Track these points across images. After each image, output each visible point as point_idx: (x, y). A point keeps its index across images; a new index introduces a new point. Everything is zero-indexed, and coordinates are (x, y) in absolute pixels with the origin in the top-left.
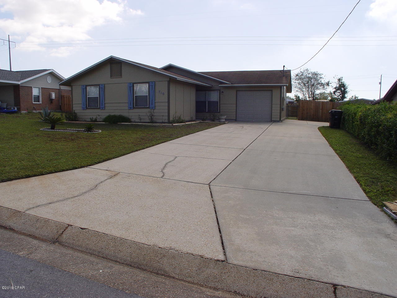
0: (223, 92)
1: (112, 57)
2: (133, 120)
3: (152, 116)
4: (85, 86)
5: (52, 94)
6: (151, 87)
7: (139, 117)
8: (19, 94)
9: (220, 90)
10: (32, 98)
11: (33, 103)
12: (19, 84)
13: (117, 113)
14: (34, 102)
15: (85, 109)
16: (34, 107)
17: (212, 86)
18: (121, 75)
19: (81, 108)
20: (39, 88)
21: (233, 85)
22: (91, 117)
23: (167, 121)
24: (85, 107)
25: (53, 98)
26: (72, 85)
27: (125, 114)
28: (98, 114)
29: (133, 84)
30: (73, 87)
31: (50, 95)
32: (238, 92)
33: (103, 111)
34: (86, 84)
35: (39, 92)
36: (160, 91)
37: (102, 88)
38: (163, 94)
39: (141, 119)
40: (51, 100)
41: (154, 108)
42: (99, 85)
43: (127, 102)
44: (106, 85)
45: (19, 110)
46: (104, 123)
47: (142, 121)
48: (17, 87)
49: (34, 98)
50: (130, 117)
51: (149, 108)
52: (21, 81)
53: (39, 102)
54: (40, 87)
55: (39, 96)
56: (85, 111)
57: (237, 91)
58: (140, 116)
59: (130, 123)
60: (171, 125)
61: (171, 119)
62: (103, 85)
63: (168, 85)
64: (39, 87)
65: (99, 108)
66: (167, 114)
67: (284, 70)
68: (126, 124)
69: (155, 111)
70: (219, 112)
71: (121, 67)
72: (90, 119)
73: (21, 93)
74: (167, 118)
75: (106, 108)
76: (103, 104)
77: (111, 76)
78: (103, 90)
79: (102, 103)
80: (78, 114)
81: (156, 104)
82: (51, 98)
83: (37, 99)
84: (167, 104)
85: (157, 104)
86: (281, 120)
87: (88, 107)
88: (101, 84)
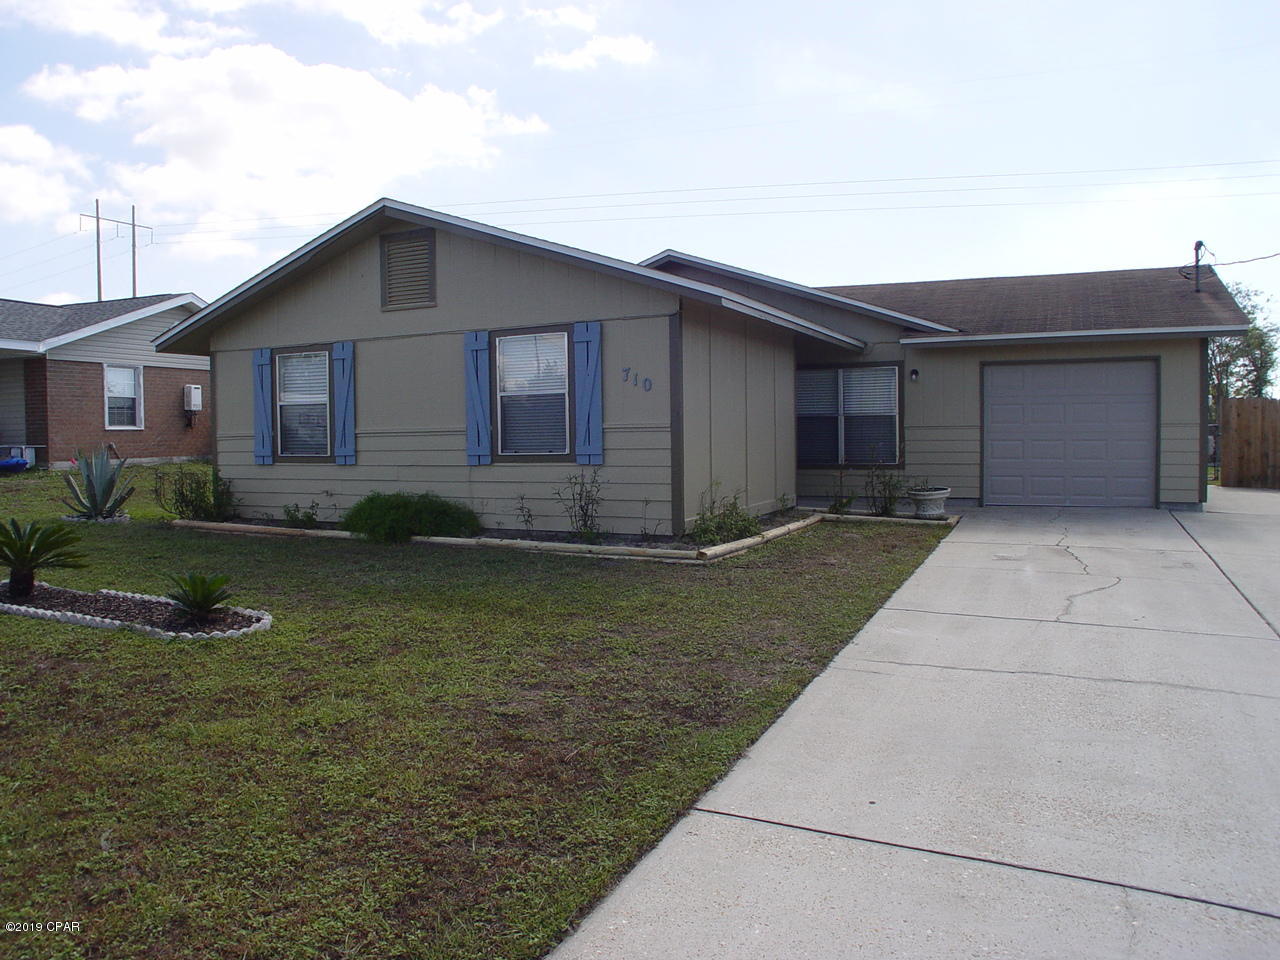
0: (915, 372)
1: (388, 204)
2: (489, 522)
3: (586, 505)
4: (267, 354)
5: (190, 392)
6: (580, 349)
7: (521, 509)
8: (44, 395)
9: (901, 364)
10: (103, 409)
11: (108, 428)
12: (44, 355)
13: (413, 485)
14: (111, 424)
15: (269, 461)
16: (110, 447)
17: (866, 344)
18: (432, 297)
19: (251, 459)
20: (135, 369)
21: (970, 338)
22: (291, 501)
23: (666, 529)
24: (268, 451)
25: (193, 408)
26: (212, 349)
27: (452, 488)
28: (326, 486)
29: (493, 335)
30: (220, 357)
31: (183, 397)
32: (988, 370)
33: (346, 472)
34: (273, 346)
35: (136, 385)
36: (627, 371)
37: (345, 363)
38: (648, 385)
39: (529, 517)
40: (188, 417)
41: (598, 460)
42: (328, 346)
43: (463, 426)
44: (360, 345)
45: (42, 457)
46: (346, 534)
47: (538, 525)
48: (34, 366)
49: (109, 408)
50: (476, 507)
51: (571, 458)
52: (48, 341)
53: (134, 424)
54: (141, 365)
55: (134, 400)
56: (265, 472)
57: (983, 365)
58: (527, 504)
59: (472, 541)
60: (694, 553)
61: (690, 518)
62: (349, 348)
63: (671, 339)
64: (132, 363)
65: (332, 459)
66: (666, 494)
67: (1201, 263)
68: (450, 546)
69: (604, 474)
70: (902, 466)
71: (432, 253)
72: (288, 512)
73: (51, 390)
74: (666, 512)
75: (363, 458)
76: (350, 439)
77: (384, 304)
78: (347, 372)
79: (344, 435)
80: (238, 487)
81: (608, 436)
82: (186, 408)
83: (126, 410)
84: (666, 439)
85: (612, 440)
86: (1205, 501)
87: (279, 452)
88: (338, 342)
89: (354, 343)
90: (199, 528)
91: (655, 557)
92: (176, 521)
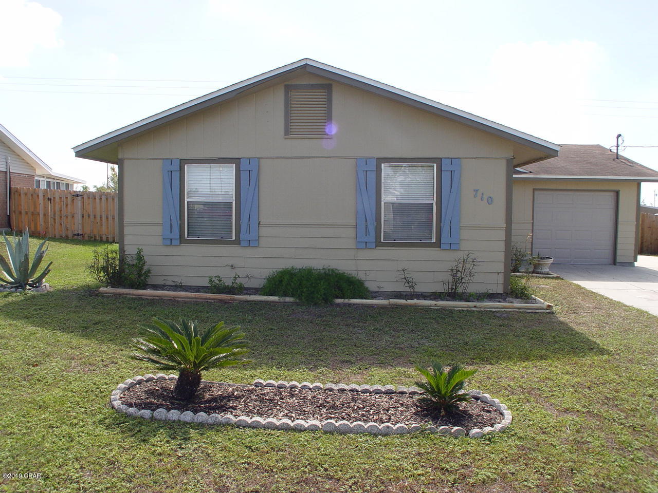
4: (176, 163)
13: (317, 262)
15: (177, 242)
18: (328, 132)
19: (159, 240)
23: (500, 288)
24: (177, 236)
26: (120, 157)
30: (127, 164)
32: (536, 194)
33: (249, 252)
34: (184, 157)
36: (476, 191)
37: (251, 173)
38: (490, 201)
41: (456, 248)
42: (236, 161)
44: (263, 162)
46: (276, 298)
47: (419, 289)
50: (362, 276)
51: (436, 245)
56: (174, 251)
57: (534, 190)
62: (255, 162)
63: (507, 172)
65: (237, 242)
71: (329, 101)
75: (263, 242)
77: (287, 132)
78: (253, 180)
79: (248, 225)
81: (462, 232)
86: (636, 261)
87: (186, 236)
88: (244, 158)
89: (259, 158)
90: (127, 294)
91: (519, 309)
92: (101, 289)
